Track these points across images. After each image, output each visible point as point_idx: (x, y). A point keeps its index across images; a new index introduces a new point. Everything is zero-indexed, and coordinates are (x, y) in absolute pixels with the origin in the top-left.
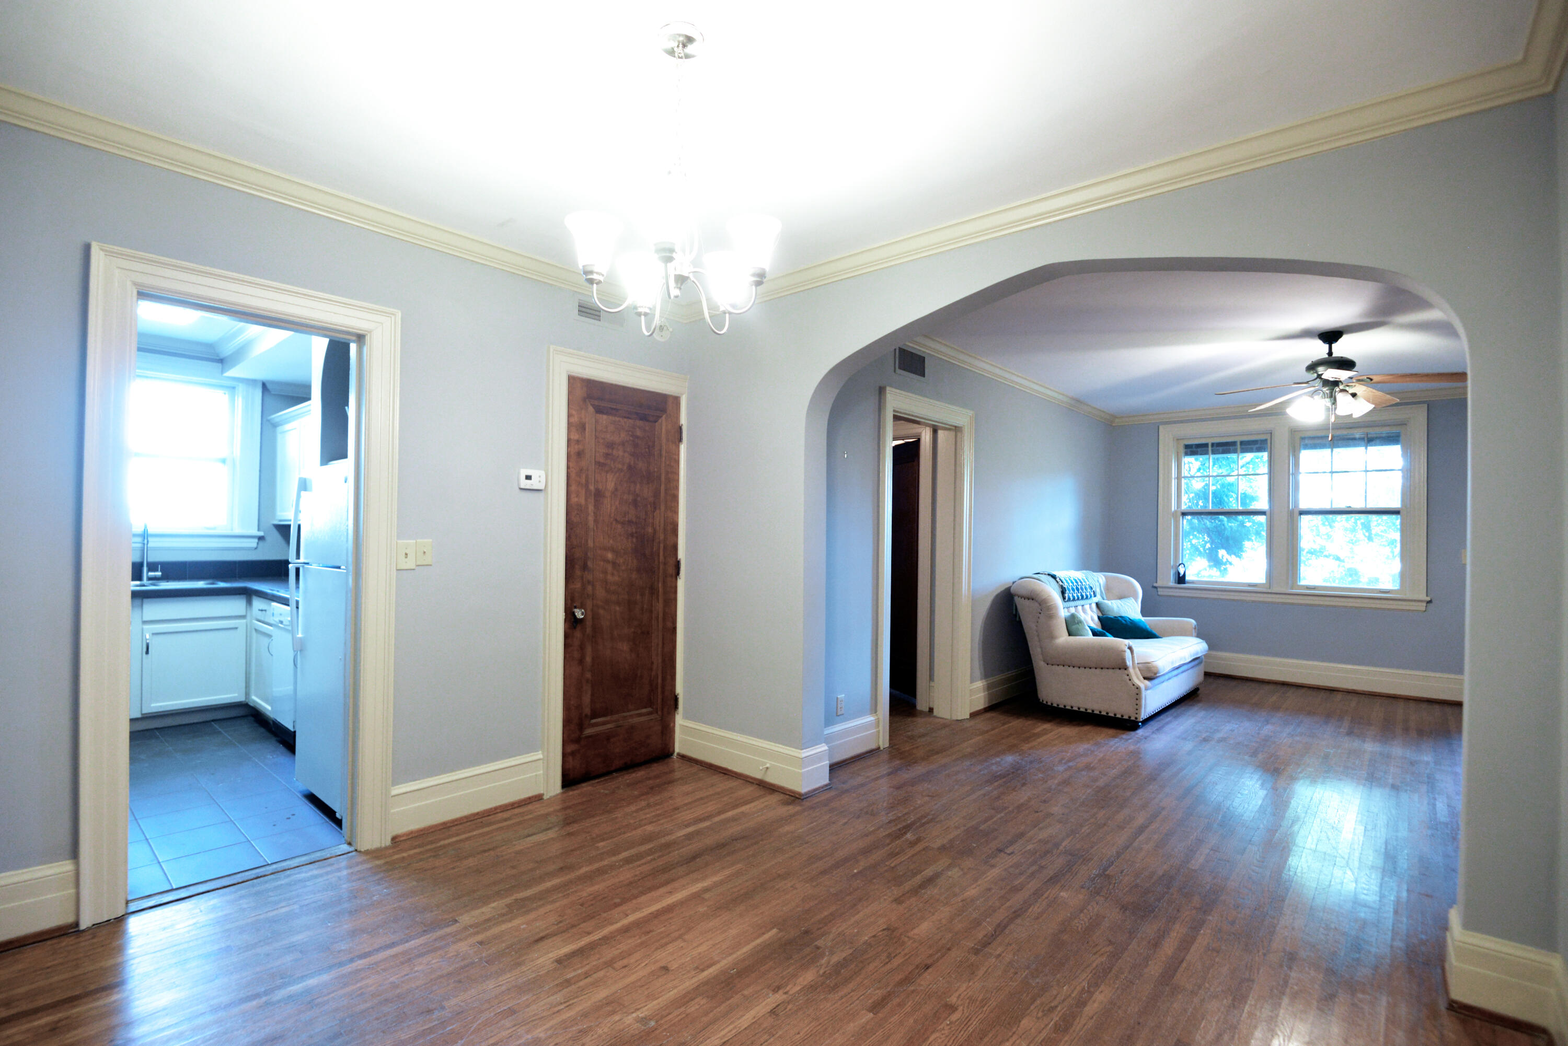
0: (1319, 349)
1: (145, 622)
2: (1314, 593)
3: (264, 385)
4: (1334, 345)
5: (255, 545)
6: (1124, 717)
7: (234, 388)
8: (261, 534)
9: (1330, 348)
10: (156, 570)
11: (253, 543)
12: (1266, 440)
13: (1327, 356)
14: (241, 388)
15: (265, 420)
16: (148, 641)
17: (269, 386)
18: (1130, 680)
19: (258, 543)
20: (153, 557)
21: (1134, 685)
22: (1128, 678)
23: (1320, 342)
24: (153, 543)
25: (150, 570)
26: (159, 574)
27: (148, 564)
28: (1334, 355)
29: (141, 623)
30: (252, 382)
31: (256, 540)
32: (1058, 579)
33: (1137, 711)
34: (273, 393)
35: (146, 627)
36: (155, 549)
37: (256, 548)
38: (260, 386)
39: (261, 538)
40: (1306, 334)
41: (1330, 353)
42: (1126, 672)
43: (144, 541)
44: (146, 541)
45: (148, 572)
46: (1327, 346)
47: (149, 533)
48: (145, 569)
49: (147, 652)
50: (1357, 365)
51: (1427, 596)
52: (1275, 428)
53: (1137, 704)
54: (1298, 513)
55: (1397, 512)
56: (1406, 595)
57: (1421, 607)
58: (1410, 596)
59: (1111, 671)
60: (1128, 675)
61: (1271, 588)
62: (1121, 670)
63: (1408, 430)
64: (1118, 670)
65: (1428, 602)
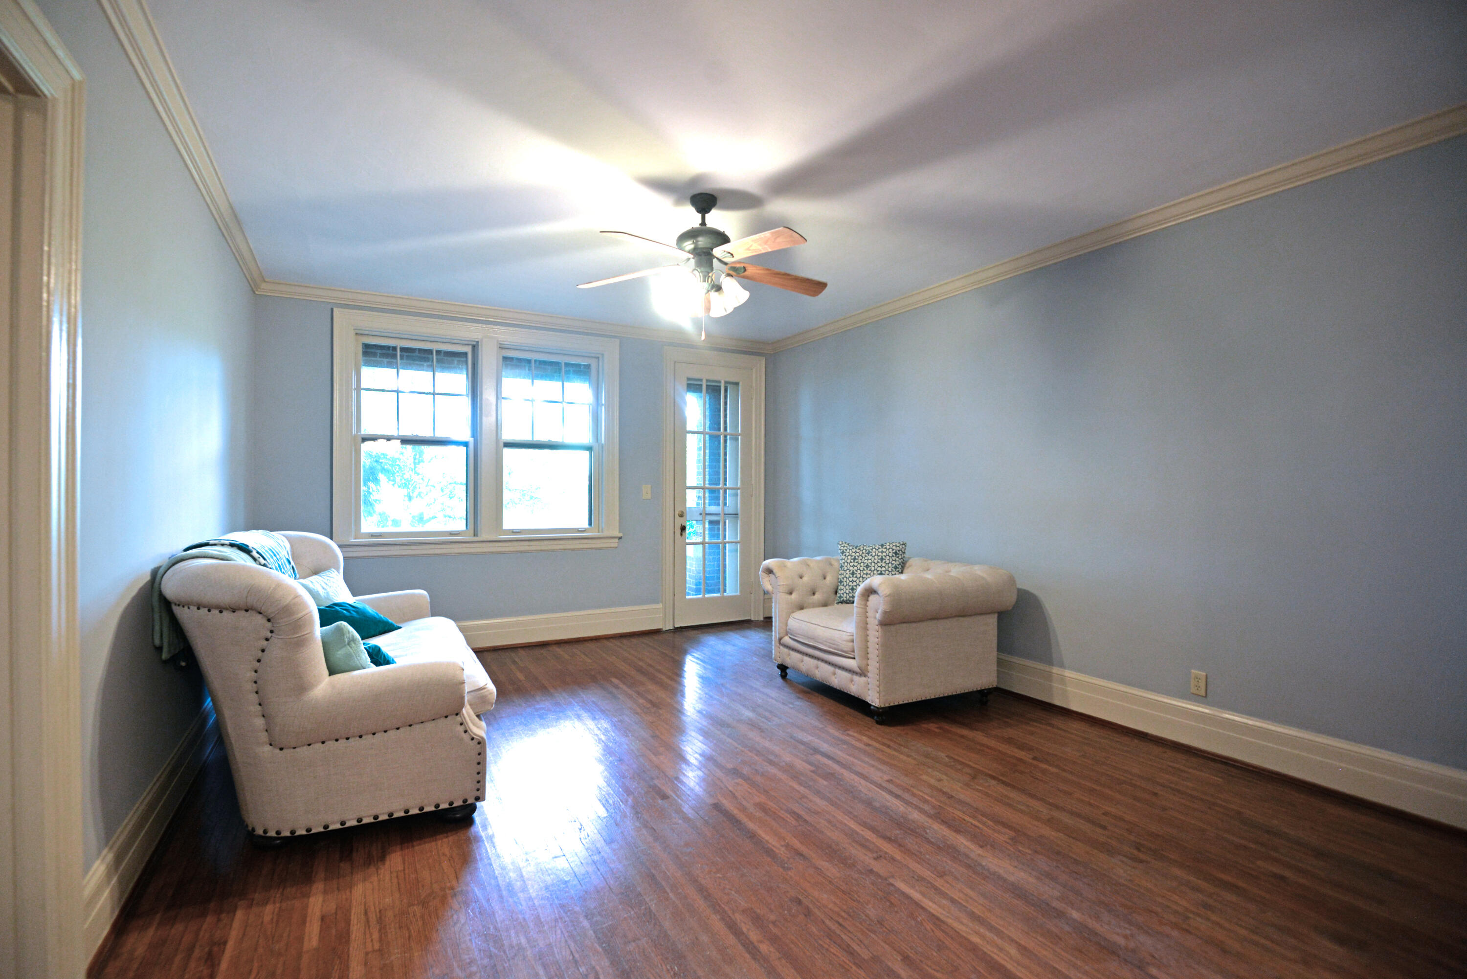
2: (520, 538)
4: (707, 216)
6: (454, 805)
9: (703, 218)
12: (466, 354)
13: (699, 227)
18: (466, 731)
21: (473, 739)
22: (461, 729)
28: (707, 227)
32: (254, 554)
33: (478, 786)
41: (703, 223)
42: (458, 718)
51: (620, 532)
52: (482, 340)
53: (478, 773)
54: (503, 445)
55: (589, 449)
56: (602, 532)
57: (614, 543)
58: (606, 533)
59: (430, 726)
60: (461, 724)
61: (477, 536)
62: (449, 718)
63: (601, 364)
64: (443, 720)
65: (620, 538)
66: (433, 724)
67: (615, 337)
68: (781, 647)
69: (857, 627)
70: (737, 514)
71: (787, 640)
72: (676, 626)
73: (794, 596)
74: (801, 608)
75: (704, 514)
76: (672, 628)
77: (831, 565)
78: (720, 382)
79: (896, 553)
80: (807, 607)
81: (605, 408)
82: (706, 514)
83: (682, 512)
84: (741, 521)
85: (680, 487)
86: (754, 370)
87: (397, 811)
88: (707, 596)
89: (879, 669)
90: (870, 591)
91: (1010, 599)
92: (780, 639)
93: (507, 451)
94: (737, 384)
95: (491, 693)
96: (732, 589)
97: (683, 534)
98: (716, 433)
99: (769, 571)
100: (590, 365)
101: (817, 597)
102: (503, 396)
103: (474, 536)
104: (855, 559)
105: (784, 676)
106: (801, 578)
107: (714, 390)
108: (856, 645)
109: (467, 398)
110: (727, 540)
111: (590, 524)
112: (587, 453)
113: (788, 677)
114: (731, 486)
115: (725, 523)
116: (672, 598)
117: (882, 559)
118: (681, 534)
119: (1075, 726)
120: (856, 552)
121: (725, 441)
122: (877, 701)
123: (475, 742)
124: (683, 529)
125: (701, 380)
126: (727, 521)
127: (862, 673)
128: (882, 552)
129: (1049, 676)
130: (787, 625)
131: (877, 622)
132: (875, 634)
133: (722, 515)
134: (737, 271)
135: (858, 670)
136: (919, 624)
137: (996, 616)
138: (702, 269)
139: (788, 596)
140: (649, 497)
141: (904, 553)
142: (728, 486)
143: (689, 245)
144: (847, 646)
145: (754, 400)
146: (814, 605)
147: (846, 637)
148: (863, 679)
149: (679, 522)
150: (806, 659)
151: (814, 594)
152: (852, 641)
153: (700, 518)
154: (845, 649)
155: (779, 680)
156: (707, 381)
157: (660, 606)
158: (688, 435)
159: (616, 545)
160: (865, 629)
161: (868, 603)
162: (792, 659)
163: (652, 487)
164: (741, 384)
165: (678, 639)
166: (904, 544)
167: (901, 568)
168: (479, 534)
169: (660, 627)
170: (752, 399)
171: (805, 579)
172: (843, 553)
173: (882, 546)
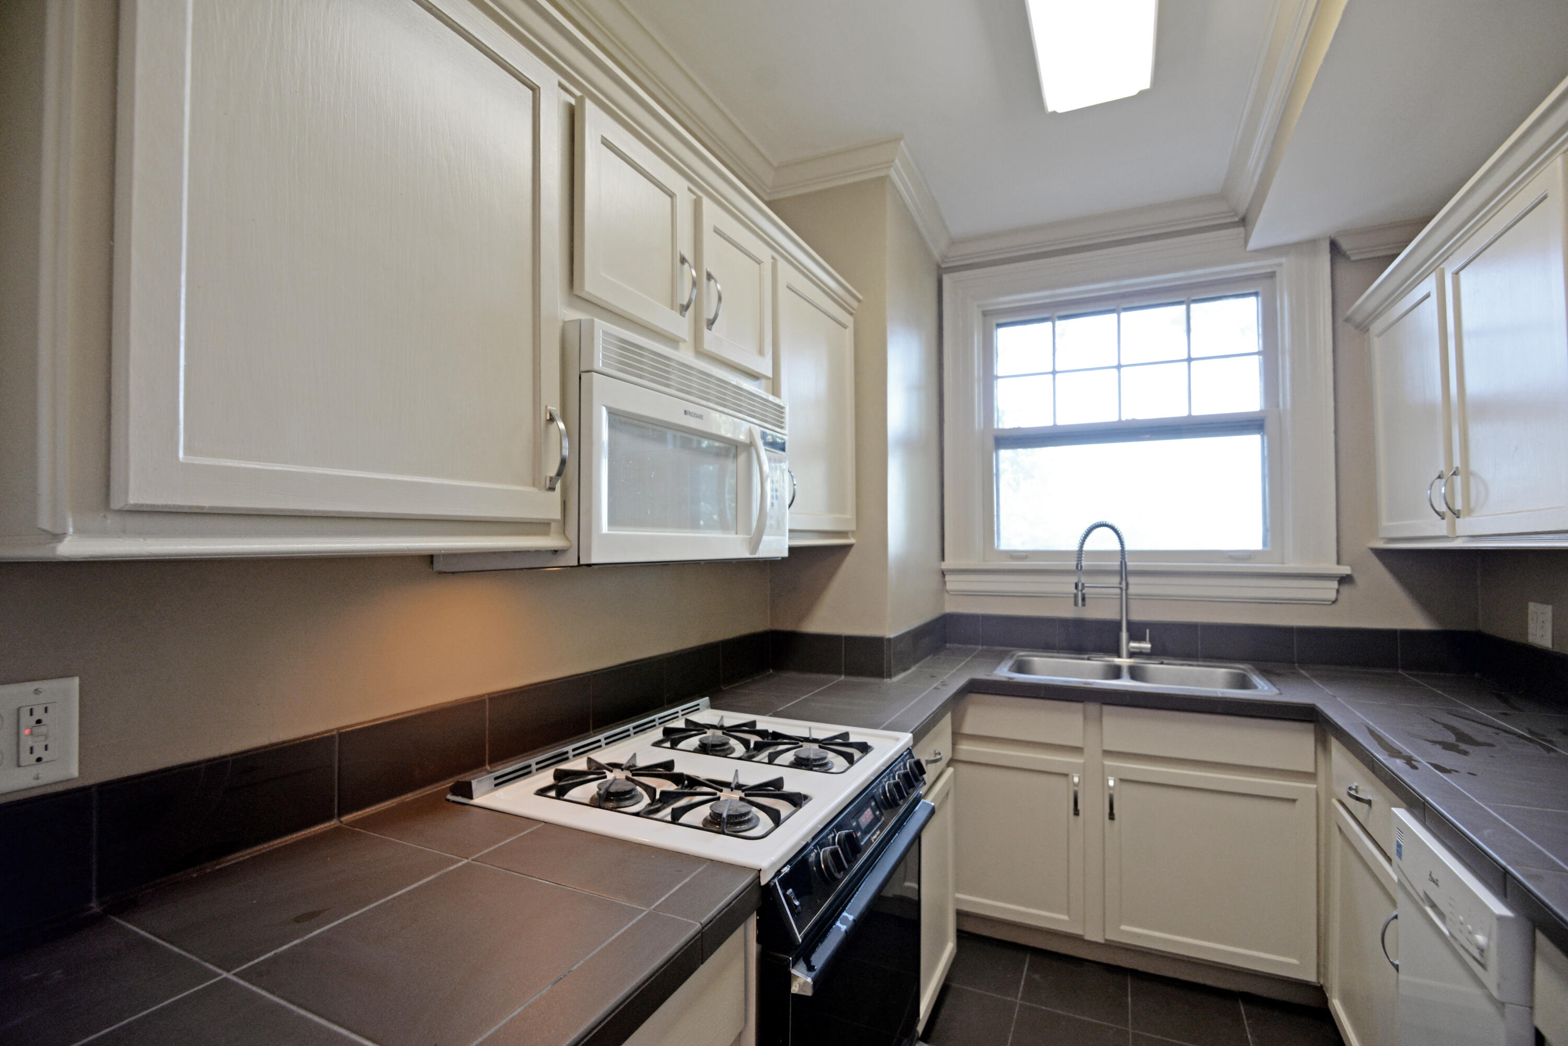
1: (1107, 753)
3: (1334, 247)
5: (1332, 595)
7: (1272, 275)
8: (1345, 570)
10: (1141, 639)
11: (1329, 590)
14: (1286, 265)
15: (1340, 321)
16: (1111, 792)
17: (1345, 244)
19: (1338, 591)
20: (1139, 614)
24: (1137, 586)
25: (1132, 638)
26: (1147, 646)
27: (1130, 624)
29: (1100, 753)
30: (1306, 246)
31: (1335, 585)
34: (1353, 258)
35: (1109, 763)
36: (1142, 597)
37: (1334, 602)
38: (1326, 246)
39: (1344, 580)
43: (1121, 583)
44: (1124, 583)
45: (1128, 643)
47: (1129, 568)
48: (1124, 635)
49: (1112, 816)
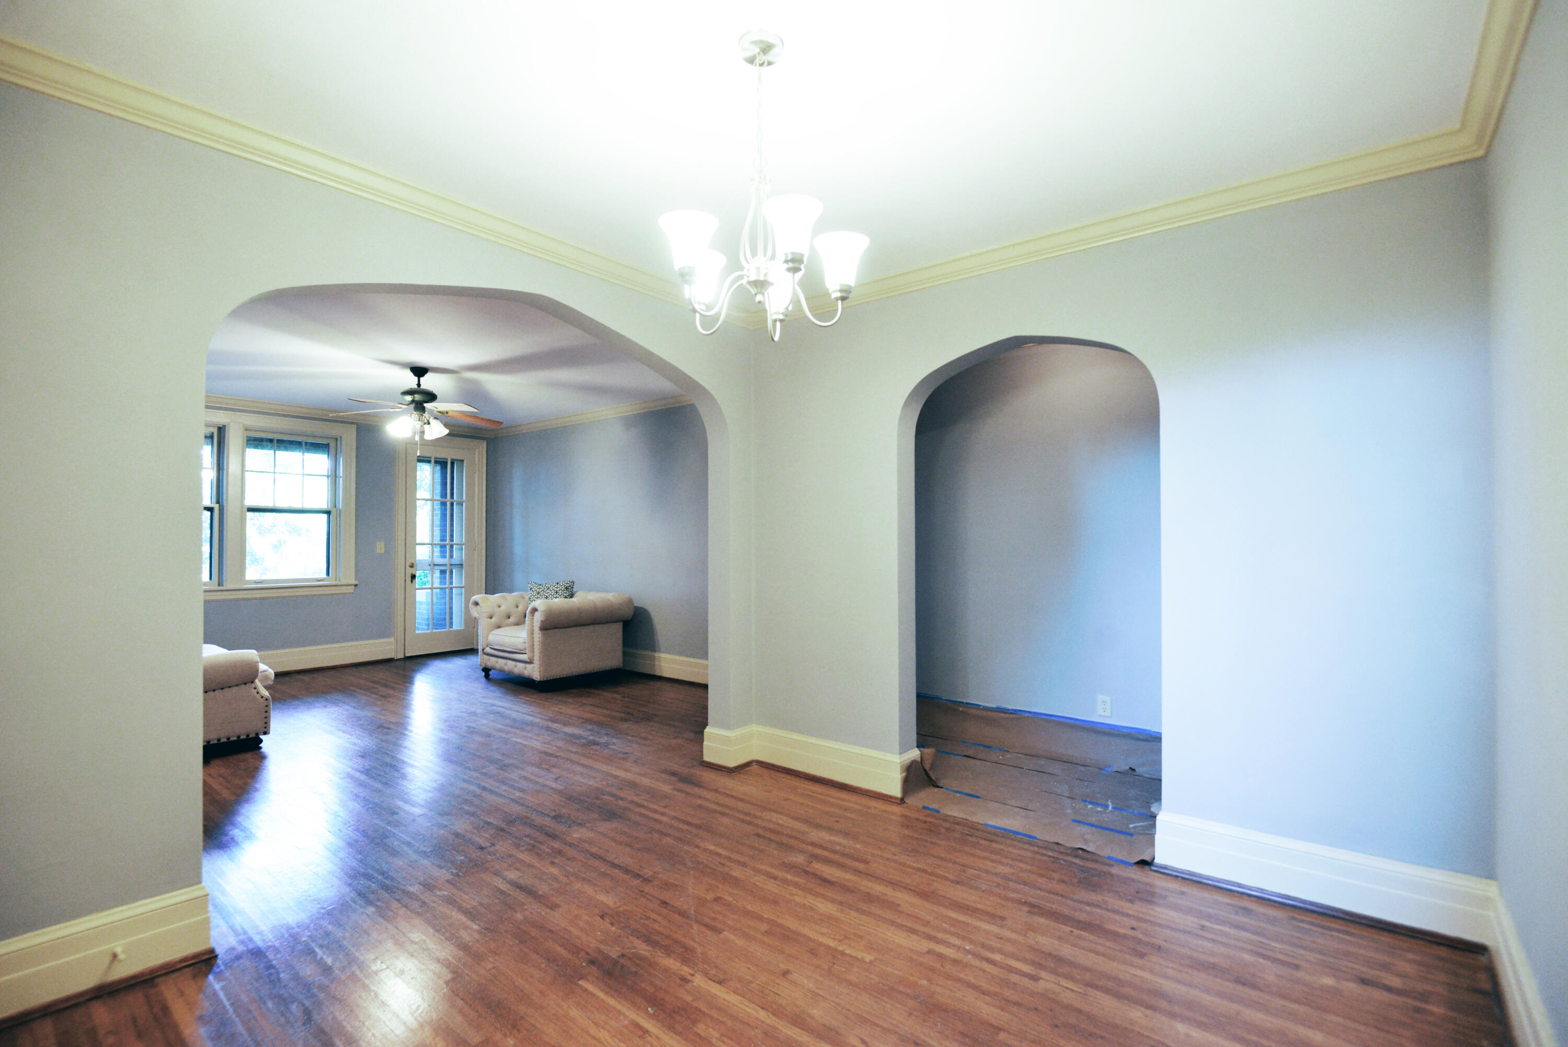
0: (410, 381)
2: (261, 587)
4: (422, 379)
6: (251, 736)
9: (419, 381)
13: (416, 387)
18: (258, 693)
21: (262, 697)
22: (255, 691)
23: (412, 374)
28: (422, 387)
33: (266, 725)
40: (403, 365)
41: (419, 385)
42: (253, 685)
46: (416, 378)
50: (438, 397)
51: (355, 580)
52: (229, 424)
53: (266, 718)
54: (246, 510)
55: (328, 513)
56: (340, 581)
57: (351, 589)
58: (343, 582)
59: (235, 689)
60: (255, 688)
61: (222, 586)
62: (247, 684)
63: (339, 444)
64: (243, 686)
65: (356, 585)
66: (237, 688)
67: (352, 423)
68: (484, 656)
69: (528, 634)
70: (462, 565)
71: (488, 650)
72: (407, 655)
73: (494, 619)
74: (499, 627)
75: (432, 565)
76: (402, 657)
77: (523, 598)
78: (447, 459)
79: (567, 588)
80: (504, 626)
81: (343, 480)
82: (435, 565)
83: (413, 564)
84: (465, 571)
85: (410, 542)
86: (477, 451)
87: (212, 740)
88: (434, 631)
89: (540, 657)
90: (535, 610)
91: (629, 613)
92: (483, 650)
93: (250, 515)
94: (462, 461)
95: (271, 674)
96: (458, 624)
97: (414, 581)
98: (444, 500)
99: (476, 604)
100: (329, 444)
101: (512, 620)
102: (246, 469)
103: (219, 585)
104: (538, 593)
105: (487, 676)
106: (499, 607)
107: (442, 463)
108: (527, 645)
109: (212, 470)
110: (454, 585)
111: (328, 574)
112: (325, 516)
113: (490, 677)
114: (458, 542)
115: (451, 572)
116: (403, 633)
117: (557, 592)
118: (412, 582)
119: (666, 686)
120: (539, 589)
121: (452, 510)
122: (539, 677)
123: (264, 699)
124: (413, 577)
125: (431, 458)
126: (454, 571)
127: (531, 662)
128: (557, 588)
129: (653, 658)
130: (487, 639)
131: (538, 629)
132: (538, 635)
133: (448, 566)
134: (442, 416)
135: (528, 660)
136: (567, 629)
137: (621, 624)
138: (418, 413)
139: (489, 620)
140: (383, 551)
141: (573, 588)
142: (454, 542)
143: (409, 398)
144: (521, 647)
145: (476, 475)
146: (508, 625)
147: (521, 640)
148: (532, 665)
149: (410, 571)
150: (500, 660)
151: (509, 618)
152: (525, 643)
153: (429, 568)
154: (521, 648)
155: (484, 679)
156: (435, 458)
157: (392, 639)
158: (417, 501)
159: (352, 591)
160: (532, 633)
161: (534, 617)
162: (491, 662)
163: (385, 544)
164: (465, 462)
165: (408, 664)
166: (573, 582)
167: (572, 596)
168: (224, 584)
169: (393, 657)
170: (475, 473)
171: (503, 607)
172: (531, 589)
173: (558, 583)
